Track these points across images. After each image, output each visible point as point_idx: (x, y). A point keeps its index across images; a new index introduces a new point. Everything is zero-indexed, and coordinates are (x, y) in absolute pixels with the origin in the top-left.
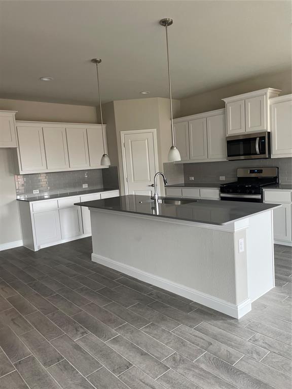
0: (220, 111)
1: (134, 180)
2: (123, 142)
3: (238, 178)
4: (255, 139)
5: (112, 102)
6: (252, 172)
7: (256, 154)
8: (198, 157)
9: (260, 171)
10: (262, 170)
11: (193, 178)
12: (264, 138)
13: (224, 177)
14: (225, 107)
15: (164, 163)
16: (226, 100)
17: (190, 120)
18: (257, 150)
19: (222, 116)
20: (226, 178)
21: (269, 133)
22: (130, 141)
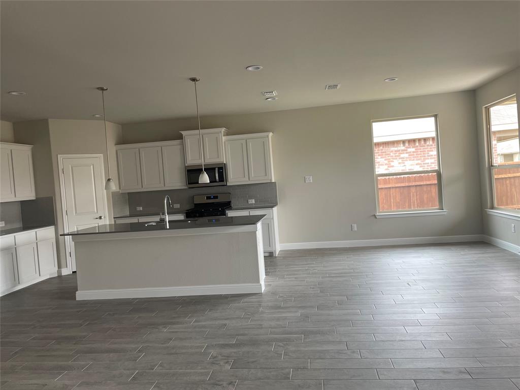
0: (177, 142)
1: (76, 213)
2: (61, 168)
3: (195, 204)
4: (214, 169)
5: (47, 120)
6: (208, 198)
7: (216, 182)
8: (151, 184)
9: (216, 197)
10: (217, 196)
11: (141, 209)
12: (221, 168)
13: (179, 205)
14: (182, 139)
15: (112, 192)
16: (184, 133)
17: (142, 148)
18: (217, 178)
19: (179, 147)
20: (180, 205)
21: (225, 164)
22: (70, 166)
